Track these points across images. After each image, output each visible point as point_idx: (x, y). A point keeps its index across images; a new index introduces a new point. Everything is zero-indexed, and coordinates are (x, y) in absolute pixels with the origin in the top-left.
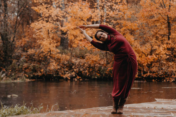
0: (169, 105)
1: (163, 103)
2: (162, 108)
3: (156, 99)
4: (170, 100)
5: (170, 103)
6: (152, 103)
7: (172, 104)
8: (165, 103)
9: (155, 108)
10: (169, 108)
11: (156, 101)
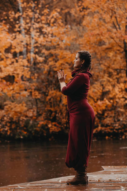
0: (120, 175)
1: (111, 173)
2: (110, 180)
3: (103, 167)
4: (123, 167)
5: (123, 171)
6: (96, 173)
7: (124, 173)
8: (115, 173)
9: (99, 180)
10: (119, 179)
11: (103, 170)
